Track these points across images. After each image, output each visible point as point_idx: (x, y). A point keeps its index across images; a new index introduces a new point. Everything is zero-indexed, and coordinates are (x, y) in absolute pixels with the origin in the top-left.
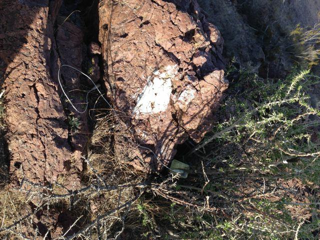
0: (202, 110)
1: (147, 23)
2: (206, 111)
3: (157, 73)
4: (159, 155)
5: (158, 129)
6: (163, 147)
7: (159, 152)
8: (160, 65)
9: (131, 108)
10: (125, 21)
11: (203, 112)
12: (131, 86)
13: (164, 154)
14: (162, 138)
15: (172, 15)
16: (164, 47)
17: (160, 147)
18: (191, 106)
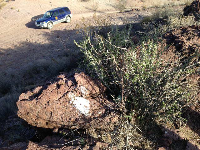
0: (91, 84)
1: (48, 102)
2: (92, 83)
3: (71, 102)
4: (111, 108)
5: (98, 106)
6: (108, 105)
7: (109, 108)
8: (67, 100)
9: (85, 117)
10: (45, 112)
11: (92, 84)
12: (75, 115)
13: (111, 105)
14: (103, 105)
15: (48, 92)
16: (60, 97)
17: (107, 107)
18: (88, 89)
